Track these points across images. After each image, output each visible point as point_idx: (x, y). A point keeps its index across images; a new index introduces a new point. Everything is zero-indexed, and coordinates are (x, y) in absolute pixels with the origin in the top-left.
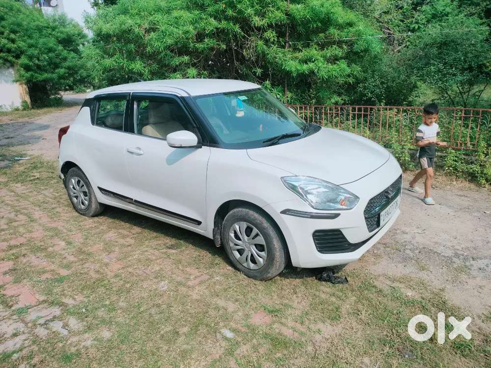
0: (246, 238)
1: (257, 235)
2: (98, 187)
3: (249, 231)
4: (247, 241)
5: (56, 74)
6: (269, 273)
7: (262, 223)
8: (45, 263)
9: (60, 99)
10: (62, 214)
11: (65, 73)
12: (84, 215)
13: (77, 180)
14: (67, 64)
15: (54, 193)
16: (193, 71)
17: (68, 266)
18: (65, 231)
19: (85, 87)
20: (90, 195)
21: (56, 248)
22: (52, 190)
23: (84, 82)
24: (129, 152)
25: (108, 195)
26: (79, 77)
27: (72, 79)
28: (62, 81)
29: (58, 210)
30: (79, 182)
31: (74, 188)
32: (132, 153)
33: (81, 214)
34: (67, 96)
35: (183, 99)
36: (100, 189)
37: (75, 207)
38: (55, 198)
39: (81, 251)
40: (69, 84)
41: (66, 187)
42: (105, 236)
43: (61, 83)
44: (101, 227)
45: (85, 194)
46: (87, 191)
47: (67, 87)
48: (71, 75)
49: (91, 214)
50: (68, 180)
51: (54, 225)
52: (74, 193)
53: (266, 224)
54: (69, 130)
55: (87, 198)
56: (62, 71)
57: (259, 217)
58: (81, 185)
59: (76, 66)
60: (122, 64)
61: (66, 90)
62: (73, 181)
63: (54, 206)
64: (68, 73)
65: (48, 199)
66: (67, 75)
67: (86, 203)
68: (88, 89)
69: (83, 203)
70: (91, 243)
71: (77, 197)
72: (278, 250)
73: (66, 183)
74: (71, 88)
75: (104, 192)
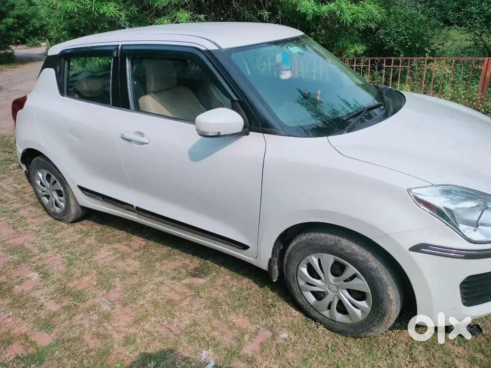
0: (331, 278)
1: (354, 276)
2: (78, 186)
3: (338, 269)
4: (332, 282)
5: (3, 25)
6: (372, 331)
7: (368, 261)
8: (10, 320)
9: (12, 54)
10: (29, 220)
11: (14, 23)
12: (60, 220)
13: (45, 174)
14: (16, 12)
15: (14, 185)
16: (184, 15)
17: (47, 325)
18: (36, 251)
19: (39, 39)
20: (67, 195)
21: (27, 287)
22: (11, 180)
23: (38, 34)
24: (123, 138)
25: (94, 197)
26: (32, 28)
27: (23, 31)
28: (12, 33)
29: (23, 213)
30: (48, 177)
31: (41, 183)
32: (130, 141)
33: (56, 219)
34: (20, 50)
35: (208, 53)
36: (82, 189)
37: (46, 209)
38: (16, 193)
39: (64, 292)
40: (21, 37)
41: (30, 181)
42: (95, 258)
43: (10, 36)
44: (88, 241)
45: (60, 193)
46: (62, 189)
47: (18, 41)
48: (21, 26)
49: (70, 220)
50: (32, 172)
51: (18, 241)
52: (43, 191)
53: (374, 263)
54: (27, 104)
55: (62, 198)
56: (10, 21)
57: (361, 251)
58: (52, 182)
59: (26, 14)
60: (89, 6)
61: (17, 44)
62: (40, 175)
63: (16, 206)
64: (18, 23)
65: (7, 195)
66: (16, 26)
67: (63, 204)
68: (42, 42)
69: (57, 205)
70: (78, 273)
71: (48, 197)
72: (394, 303)
73: (30, 176)
74: (23, 42)
75: (87, 193)
